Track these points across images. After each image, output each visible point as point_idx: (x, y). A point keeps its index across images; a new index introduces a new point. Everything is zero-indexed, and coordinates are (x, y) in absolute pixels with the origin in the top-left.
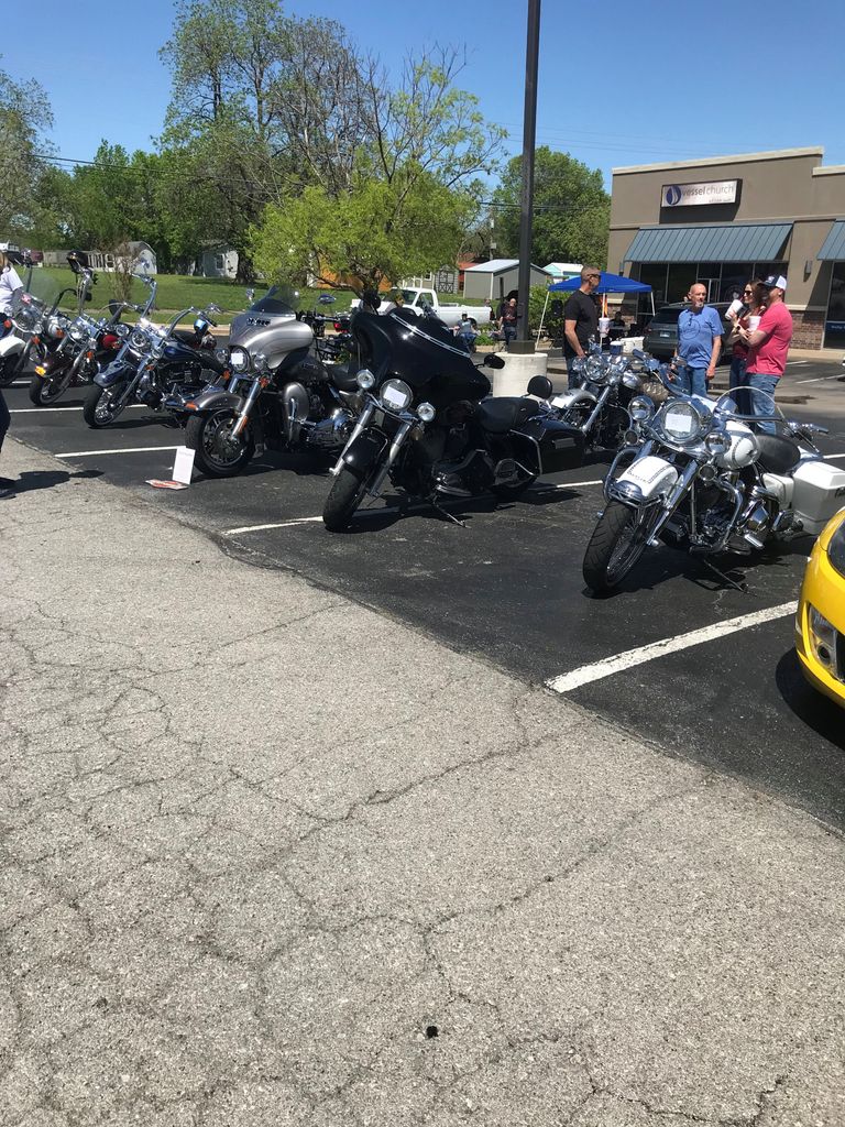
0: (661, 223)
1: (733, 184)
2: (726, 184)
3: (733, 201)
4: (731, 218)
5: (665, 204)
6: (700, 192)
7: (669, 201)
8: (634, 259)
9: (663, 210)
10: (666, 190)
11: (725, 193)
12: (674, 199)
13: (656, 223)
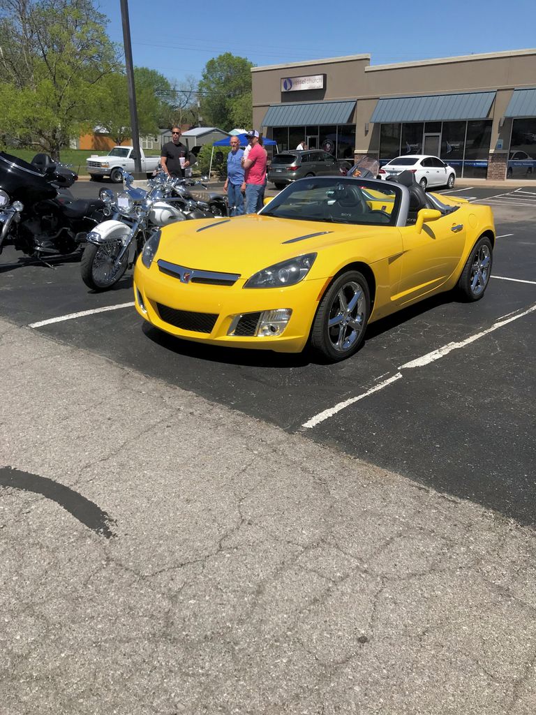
0: (282, 102)
1: (321, 77)
2: (317, 77)
3: (322, 87)
4: (322, 98)
5: (283, 90)
6: (303, 82)
7: (286, 88)
8: (267, 124)
9: (283, 93)
10: (283, 81)
11: (317, 83)
12: (289, 87)
13: (279, 102)
